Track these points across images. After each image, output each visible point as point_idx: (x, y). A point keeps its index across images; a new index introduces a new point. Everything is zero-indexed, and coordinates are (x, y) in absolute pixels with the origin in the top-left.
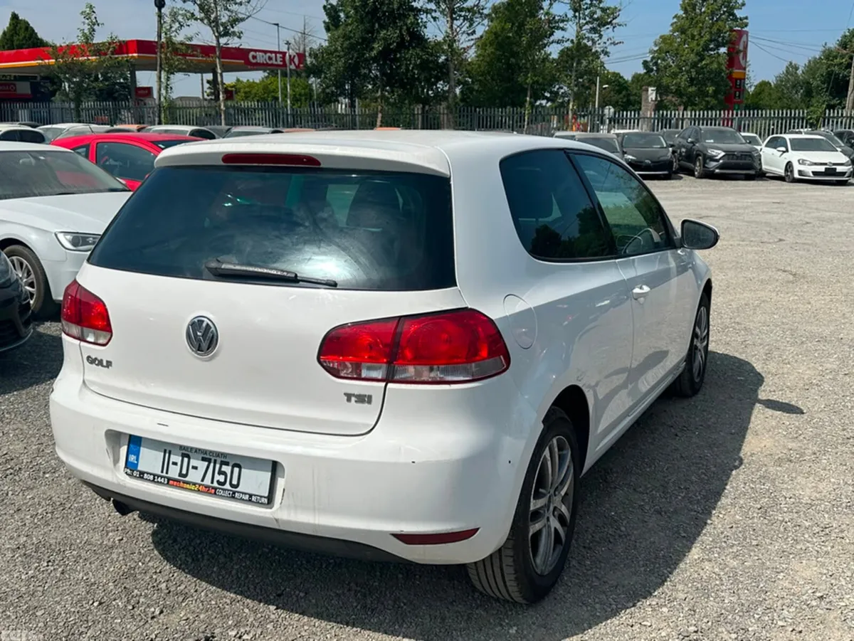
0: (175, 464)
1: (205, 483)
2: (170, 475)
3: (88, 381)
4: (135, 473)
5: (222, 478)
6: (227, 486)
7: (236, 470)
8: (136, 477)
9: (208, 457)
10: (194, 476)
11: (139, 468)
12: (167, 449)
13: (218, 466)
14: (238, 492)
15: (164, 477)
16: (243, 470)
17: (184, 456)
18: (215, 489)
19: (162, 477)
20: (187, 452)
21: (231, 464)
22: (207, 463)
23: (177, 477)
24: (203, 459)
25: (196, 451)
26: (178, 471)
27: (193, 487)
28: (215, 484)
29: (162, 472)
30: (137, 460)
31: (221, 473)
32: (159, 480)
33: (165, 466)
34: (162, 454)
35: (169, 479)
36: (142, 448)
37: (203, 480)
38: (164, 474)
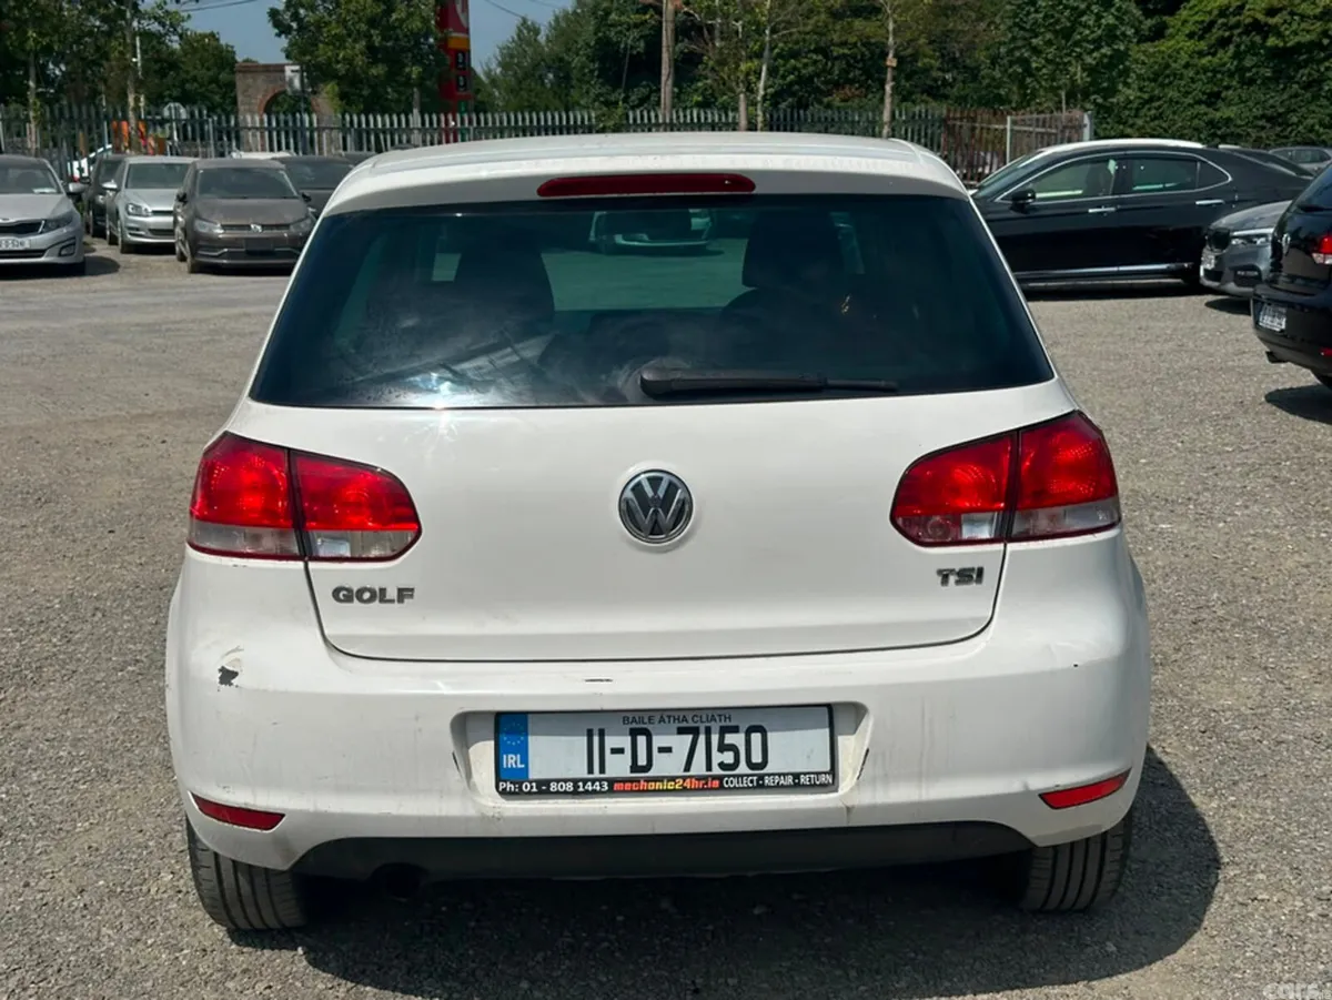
0: (620, 751)
1: (693, 772)
2: (610, 773)
3: (335, 637)
4: (526, 787)
5: (728, 757)
6: (743, 768)
7: (756, 738)
8: (530, 793)
9: (690, 721)
10: (665, 766)
11: (533, 775)
12: (591, 723)
13: (715, 738)
14: (769, 775)
15: (600, 780)
16: (770, 735)
17: (634, 733)
18: (720, 778)
19: (593, 781)
20: (640, 723)
21: (744, 727)
22: (689, 738)
23: (627, 773)
24: (681, 731)
25: (662, 720)
26: (629, 763)
27: (670, 786)
28: (716, 771)
29: (591, 771)
30: (525, 760)
31: (723, 748)
32: (589, 787)
33: (596, 758)
34: (584, 739)
35: (611, 782)
36: (531, 739)
37: (687, 768)
38: (597, 774)
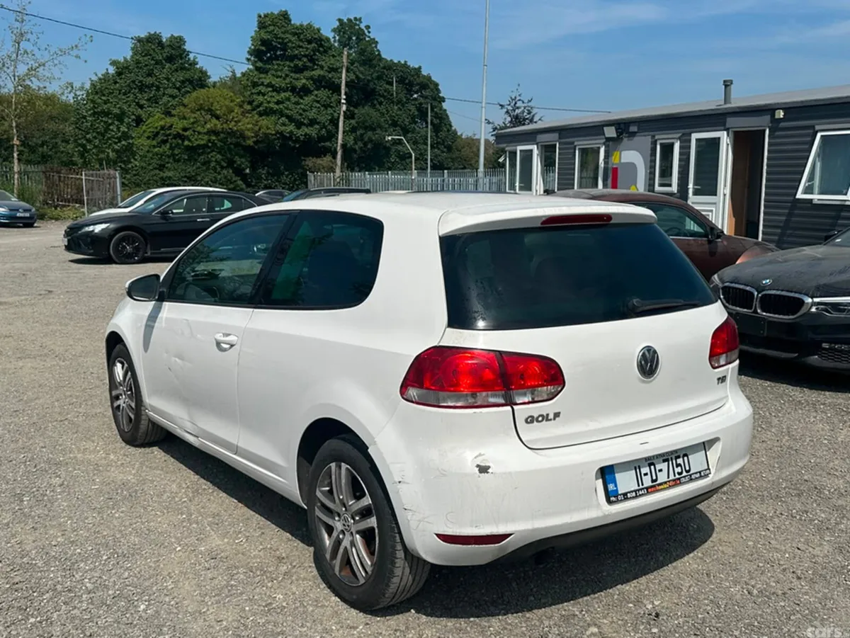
0: (646, 474)
1: (671, 478)
2: (645, 485)
4: (620, 498)
5: (679, 470)
6: (684, 474)
7: (686, 458)
8: (621, 500)
9: (666, 457)
10: (662, 477)
11: (620, 492)
12: (635, 465)
13: (674, 462)
14: (693, 474)
15: (643, 489)
16: (690, 457)
17: (650, 465)
18: (679, 479)
19: (641, 489)
20: (650, 461)
21: (681, 456)
22: (667, 463)
23: (651, 484)
24: (664, 461)
25: (657, 458)
26: (650, 479)
27: (665, 486)
28: (677, 476)
29: (639, 486)
30: (616, 486)
31: (678, 465)
32: (641, 493)
33: (639, 480)
34: (634, 471)
35: (647, 488)
36: (616, 475)
37: (668, 477)
38: (641, 487)
